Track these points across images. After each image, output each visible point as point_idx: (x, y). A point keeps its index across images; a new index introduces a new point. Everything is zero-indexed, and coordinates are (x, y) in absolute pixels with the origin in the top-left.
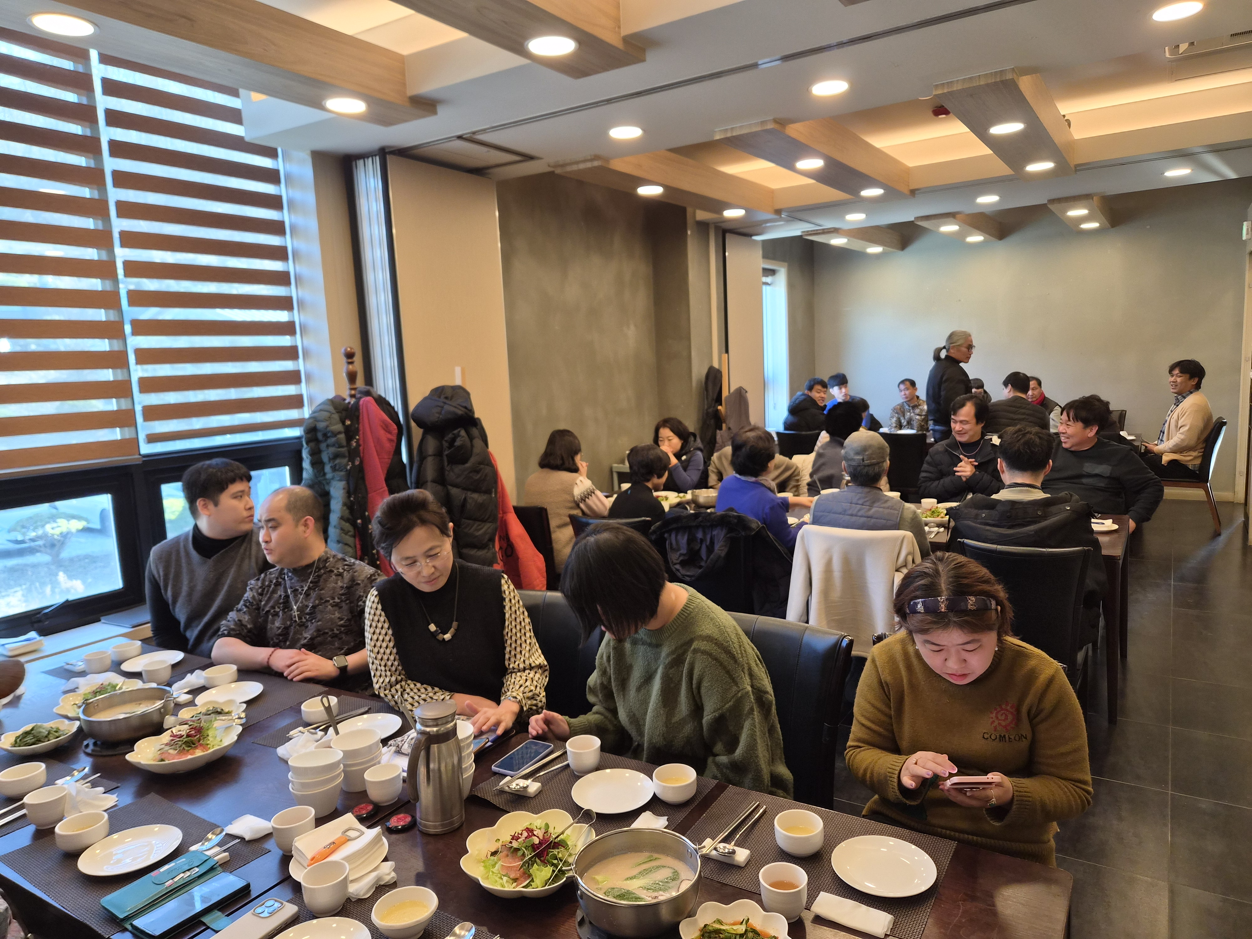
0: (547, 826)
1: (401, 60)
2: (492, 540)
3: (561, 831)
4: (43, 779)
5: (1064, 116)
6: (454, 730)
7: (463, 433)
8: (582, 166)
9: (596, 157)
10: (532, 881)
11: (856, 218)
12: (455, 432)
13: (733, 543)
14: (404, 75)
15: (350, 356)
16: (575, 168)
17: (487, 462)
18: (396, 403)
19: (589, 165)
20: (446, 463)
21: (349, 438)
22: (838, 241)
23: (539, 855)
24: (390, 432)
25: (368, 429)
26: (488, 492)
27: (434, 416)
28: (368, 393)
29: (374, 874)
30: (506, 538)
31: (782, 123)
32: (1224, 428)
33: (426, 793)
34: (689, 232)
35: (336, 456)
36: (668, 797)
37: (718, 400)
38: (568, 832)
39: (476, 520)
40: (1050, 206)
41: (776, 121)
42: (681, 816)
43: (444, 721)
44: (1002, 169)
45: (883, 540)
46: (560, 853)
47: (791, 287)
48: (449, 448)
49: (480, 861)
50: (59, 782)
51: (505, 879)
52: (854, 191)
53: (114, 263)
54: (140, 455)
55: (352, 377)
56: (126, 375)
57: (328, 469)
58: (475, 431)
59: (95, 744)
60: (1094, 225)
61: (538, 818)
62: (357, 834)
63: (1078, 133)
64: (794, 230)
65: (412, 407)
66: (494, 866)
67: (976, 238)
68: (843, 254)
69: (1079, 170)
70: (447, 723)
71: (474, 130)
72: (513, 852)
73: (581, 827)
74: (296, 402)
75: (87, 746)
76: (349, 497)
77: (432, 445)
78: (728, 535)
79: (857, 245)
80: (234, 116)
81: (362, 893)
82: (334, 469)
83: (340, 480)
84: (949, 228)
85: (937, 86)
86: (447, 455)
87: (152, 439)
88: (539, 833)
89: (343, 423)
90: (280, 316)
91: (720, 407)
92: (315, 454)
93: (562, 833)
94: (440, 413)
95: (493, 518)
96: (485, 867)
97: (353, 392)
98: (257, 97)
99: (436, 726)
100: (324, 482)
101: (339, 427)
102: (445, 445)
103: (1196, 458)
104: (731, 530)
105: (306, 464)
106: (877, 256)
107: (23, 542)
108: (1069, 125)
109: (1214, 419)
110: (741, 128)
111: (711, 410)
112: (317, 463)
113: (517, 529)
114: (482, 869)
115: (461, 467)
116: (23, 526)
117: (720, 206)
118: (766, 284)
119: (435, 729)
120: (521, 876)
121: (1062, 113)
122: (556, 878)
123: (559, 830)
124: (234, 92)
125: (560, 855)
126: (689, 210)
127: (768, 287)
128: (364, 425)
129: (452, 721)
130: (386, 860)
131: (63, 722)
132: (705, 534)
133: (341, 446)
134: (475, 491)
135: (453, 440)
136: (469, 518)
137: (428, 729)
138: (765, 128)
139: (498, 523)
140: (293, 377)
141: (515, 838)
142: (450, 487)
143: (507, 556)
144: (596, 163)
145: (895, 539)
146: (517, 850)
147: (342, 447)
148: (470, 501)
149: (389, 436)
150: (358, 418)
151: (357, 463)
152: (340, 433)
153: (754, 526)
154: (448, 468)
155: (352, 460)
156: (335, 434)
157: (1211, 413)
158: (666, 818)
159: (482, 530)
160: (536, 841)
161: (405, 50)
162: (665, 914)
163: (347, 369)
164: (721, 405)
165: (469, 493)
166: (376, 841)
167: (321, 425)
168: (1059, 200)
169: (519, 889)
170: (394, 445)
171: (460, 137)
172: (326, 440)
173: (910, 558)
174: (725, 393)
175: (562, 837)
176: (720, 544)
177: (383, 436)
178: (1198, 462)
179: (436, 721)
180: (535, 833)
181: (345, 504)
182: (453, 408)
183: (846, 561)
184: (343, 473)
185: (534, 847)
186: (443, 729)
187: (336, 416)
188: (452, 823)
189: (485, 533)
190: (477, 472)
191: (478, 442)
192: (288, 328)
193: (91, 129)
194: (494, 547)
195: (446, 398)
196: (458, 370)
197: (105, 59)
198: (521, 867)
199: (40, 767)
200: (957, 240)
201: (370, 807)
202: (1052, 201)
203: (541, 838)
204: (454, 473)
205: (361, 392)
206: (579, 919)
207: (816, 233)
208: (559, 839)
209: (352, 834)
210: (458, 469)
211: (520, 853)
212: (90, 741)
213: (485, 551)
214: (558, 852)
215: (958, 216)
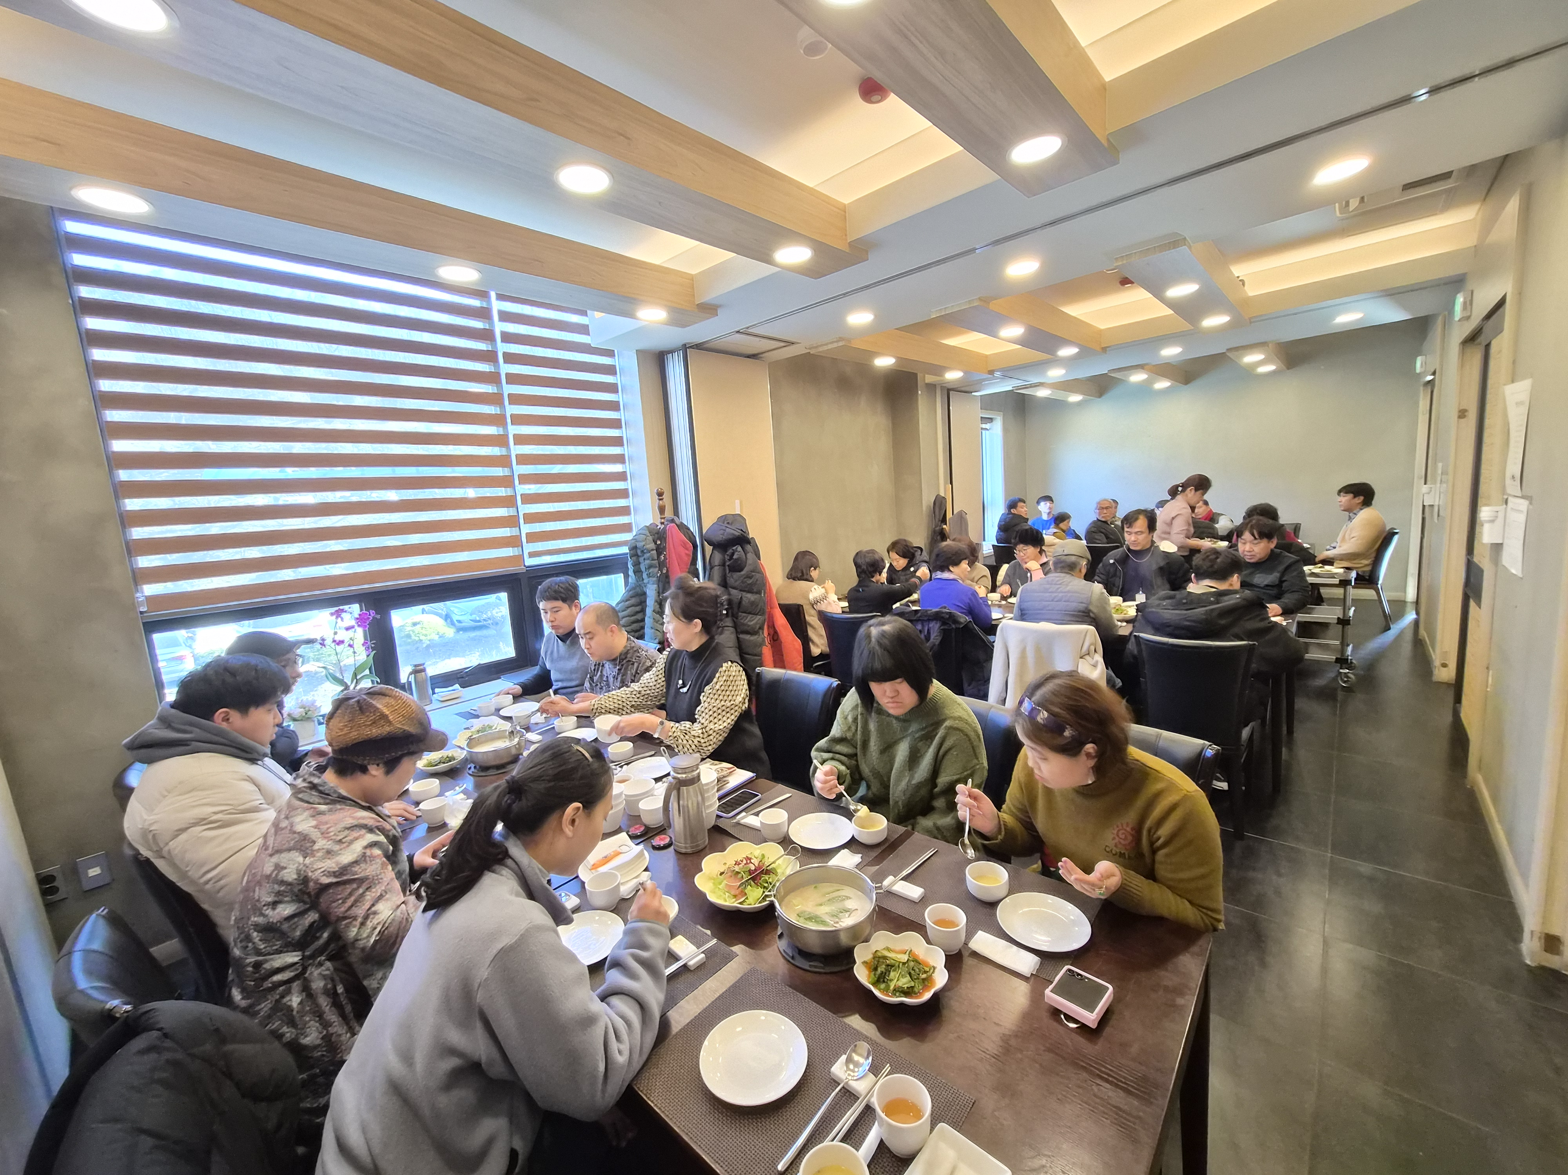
0: (763, 856)
1: (692, 278)
2: (761, 628)
3: (773, 860)
4: (437, 791)
5: (1238, 277)
6: (698, 777)
7: (739, 548)
8: (830, 347)
9: (841, 339)
10: (747, 898)
11: (1056, 373)
12: (734, 548)
13: (946, 634)
14: (693, 288)
15: (660, 494)
16: (825, 348)
17: (758, 570)
18: (694, 528)
19: (835, 345)
20: (728, 572)
21: (659, 554)
22: (1042, 393)
23: (753, 879)
24: (687, 549)
25: (672, 546)
26: (759, 592)
27: (719, 537)
28: (673, 521)
29: (635, 881)
30: (772, 627)
31: (986, 300)
32: (1396, 538)
33: (678, 822)
34: (920, 392)
35: (650, 567)
36: (863, 839)
37: (944, 520)
38: (779, 862)
39: (750, 613)
40: (1228, 354)
41: (980, 299)
42: (874, 854)
43: (690, 770)
44: (1184, 325)
45: (1071, 633)
46: (770, 878)
47: (1006, 430)
48: (729, 560)
49: (711, 878)
50: (447, 794)
51: (727, 894)
52: (1052, 351)
53: (507, 435)
54: (525, 566)
55: (662, 510)
56: (516, 512)
57: (645, 576)
58: (748, 547)
59: (475, 767)
60: (1271, 368)
61: (758, 848)
62: (628, 849)
63: (1251, 291)
64: (1007, 386)
65: (704, 531)
66: (720, 884)
67: (1162, 384)
68: (1052, 404)
69: (1254, 322)
70: (693, 771)
71: (747, 326)
72: (735, 874)
73: (790, 858)
74: (627, 528)
75: (470, 768)
76: (659, 596)
77: (718, 557)
78: (942, 628)
79: (1060, 395)
80: (584, 329)
81: (625, 894)
82: (649, 576)
83: (653, 584)
84: (1138, 377)
85: (1117, 258)
86: (728, 566)
87: (532, 555)
88: (756, 861)
89: (656, 543)
90: (617, 468)
91: (944, 526)
92: (637, 564)
93: (774, 862)
94: (723, 534)
95: (761, 612)
96: (714, 883)
97: (663, 521)
98: (598, 315)
99: (685, 773)
100: (643, 585)
101: (652, 546)
102: (727, 557)
103: (1367, 565)
104: (944, 623)
105: (631, 573)
106: (1079, 404)
107: (479, 621)
108: (1244, 285)
109: (1388, 528)
110: (953, 307)
111: (937, 528)
112: (638, 572)
113: (781, 620)
114: (711, 884)
115: (738, 574)
116: (479, 610)
117: (939, 370)
118: (986, 429)
119: (684, 776)
120: (740, 894)
121: (1237, 275)
122: (764, 899)
123: (771, 860)
124: (584, 313)
125: (770, 880)
126: (920, 376)
127: (987, 432)
128: (670, 544)
129: (697, 769)
130: (646, 870)
131: (457, 751)
132: (923, 626)
133: (653, 560)
134: (749, 592)
135: (733, 554)
136: (744, 612)
137: (679, 776)
138: (972, 305)
139: (766, 617)
140: (625, 511)
141: (737, 863)
142: (730, 589)
143: (774, 640)
144: (841, 344)
145: (1079, 632)
146: (738, 873)
147: (655, 560)
148: (744, 599)
149: (687, 552)
150: (665, 539)
151: (664, 571)
152: (652, 550)
153: (962, 620)
154: (729, 575)
155: (661, 569)
156: (649, 551)
157: (1384, 522)
158: (861, 855)
159: (752, 621)
160: (753, 868)
161: (694, 271)
162: (844, 940)
163: (659, 503)
164: (946, 524)
165: (744, 594)
166: (640, 855)
167: (639, 545)
168: (1236, 349)
169: (735, 904)
170: (691, 558)
171: (738, 332)
172: (643, 556)
173: (1092, 648)
174: (949, 515)
175: (773, 866)
176: (935, 634)
177: (682, 551)
178: (1368, 568)
179: (684, 770)
180: (752, 861)
181: (656, 601)
182: (732, 531)
183: (1038, 649)
184: (655, 579)
185: (750, 872)
186: (690, 776)
187: (650, 538)
188: (697, 846)
189: (756, 623)
190: (751, 578)
191: (751, 556)
192: (622, 477)
193: (492, 345)
194: (763, 633)
195: (728, 523)
196: (737, 502)
197: (501, 297)
198: (739, 887)
199: (435, 782)
200: (1144, 389)
201: (642, 829)
202: (1229, 350)
203: (757, 865)
204: (734, 578)
205: (667, 521)
206: (779, 934)
207: (1026, 387)
208: (770, 867)
209: (624, 849)
210: (736, 575)
211: (740, 876)
212: (473, 766)
213: (756, 637)
214: (769, 878)
215: (1145, 367)
